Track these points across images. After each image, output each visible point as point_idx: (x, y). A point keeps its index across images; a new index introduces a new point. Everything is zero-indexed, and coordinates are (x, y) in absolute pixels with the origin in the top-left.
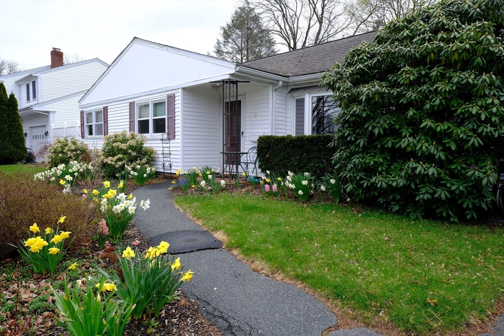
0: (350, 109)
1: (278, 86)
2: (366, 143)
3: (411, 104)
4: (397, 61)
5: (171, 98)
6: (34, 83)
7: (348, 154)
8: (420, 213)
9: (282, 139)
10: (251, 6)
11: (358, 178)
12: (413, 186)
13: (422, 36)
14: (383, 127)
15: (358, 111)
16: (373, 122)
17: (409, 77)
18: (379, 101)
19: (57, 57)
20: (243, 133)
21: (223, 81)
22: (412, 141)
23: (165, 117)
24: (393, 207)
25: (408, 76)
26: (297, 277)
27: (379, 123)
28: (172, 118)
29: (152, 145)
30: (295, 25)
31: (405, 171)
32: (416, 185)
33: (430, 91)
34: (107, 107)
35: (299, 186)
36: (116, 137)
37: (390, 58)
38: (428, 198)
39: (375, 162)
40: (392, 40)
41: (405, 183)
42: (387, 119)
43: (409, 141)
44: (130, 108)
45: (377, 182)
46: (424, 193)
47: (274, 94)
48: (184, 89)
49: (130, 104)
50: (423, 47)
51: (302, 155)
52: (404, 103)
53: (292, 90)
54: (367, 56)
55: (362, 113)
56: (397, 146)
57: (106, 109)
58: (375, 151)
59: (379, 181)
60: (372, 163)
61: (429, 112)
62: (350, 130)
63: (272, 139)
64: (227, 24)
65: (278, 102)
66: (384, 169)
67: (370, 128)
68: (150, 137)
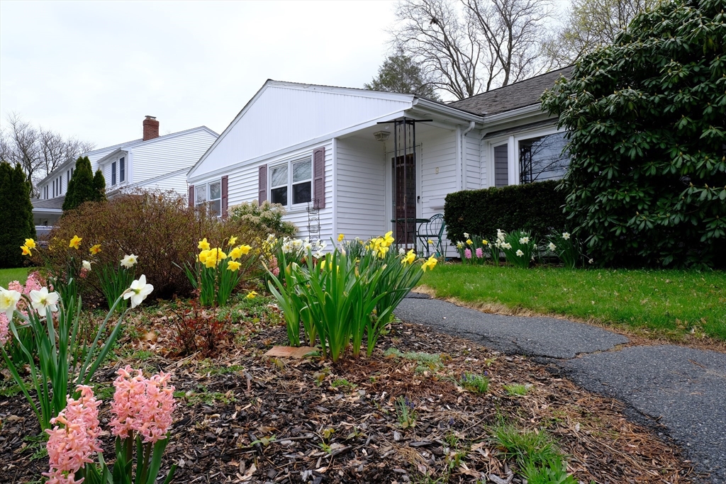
0: (589, 129)
1: (469, 129)
2: (616, 174)
3: (682, 111)
4: (656, 60)
5: (320, 154)
6: (122, 161)
7: (589, 194)
8: (706, 263)
9: (482, 194)
10: (407, 54)
11: (606, 224)
12: (695, 223)
13: (691, 20)
14: (642, 147)
15: (603, 128)
16: (626, 142)
17: (678, 74)
18: (633, 111)
19: (151, 127)
20: (419, 197)
21: (395, 121)
22: (688, 159)
23: (312, 180)
24: (663, 260)
25: (675, 72)
26: (553, 311)
27: (635, 141)
28: (320, 181)
29: (292, 221)
30: (471, 75)
31: (681, 202)
32: (699, 220)
33: (710, 89)
34: (227, 176)
35: (516, 245)
36: (245, 208)
37: (645, 57)
38: (721, 235)
39: (632, 198)
40: (643, 37)
41: (682, 219)
42: (647, 137)
43: (683, 159)
44: (260, 173)
45: (638, 222)
46: (714, 230)
47: (464, 140)
48: (337, 139)
49: (260, 169)
50: (695, 32)
51: (512, 214)
52: (672, 111)
53: (488, 135)
54: (608, 60)
55: (608, 131)
56: (665, 172)
57: (225, 180)
58: (631, 184)
59: (642, 221)
60: (628, 199)
61: (712, 118)
62: (591, 158)
63: (467, 194)
64: (374, 81)
65: (469, 151)
66: (646, 207)
67: (622, 151)
68: (289, 210)
